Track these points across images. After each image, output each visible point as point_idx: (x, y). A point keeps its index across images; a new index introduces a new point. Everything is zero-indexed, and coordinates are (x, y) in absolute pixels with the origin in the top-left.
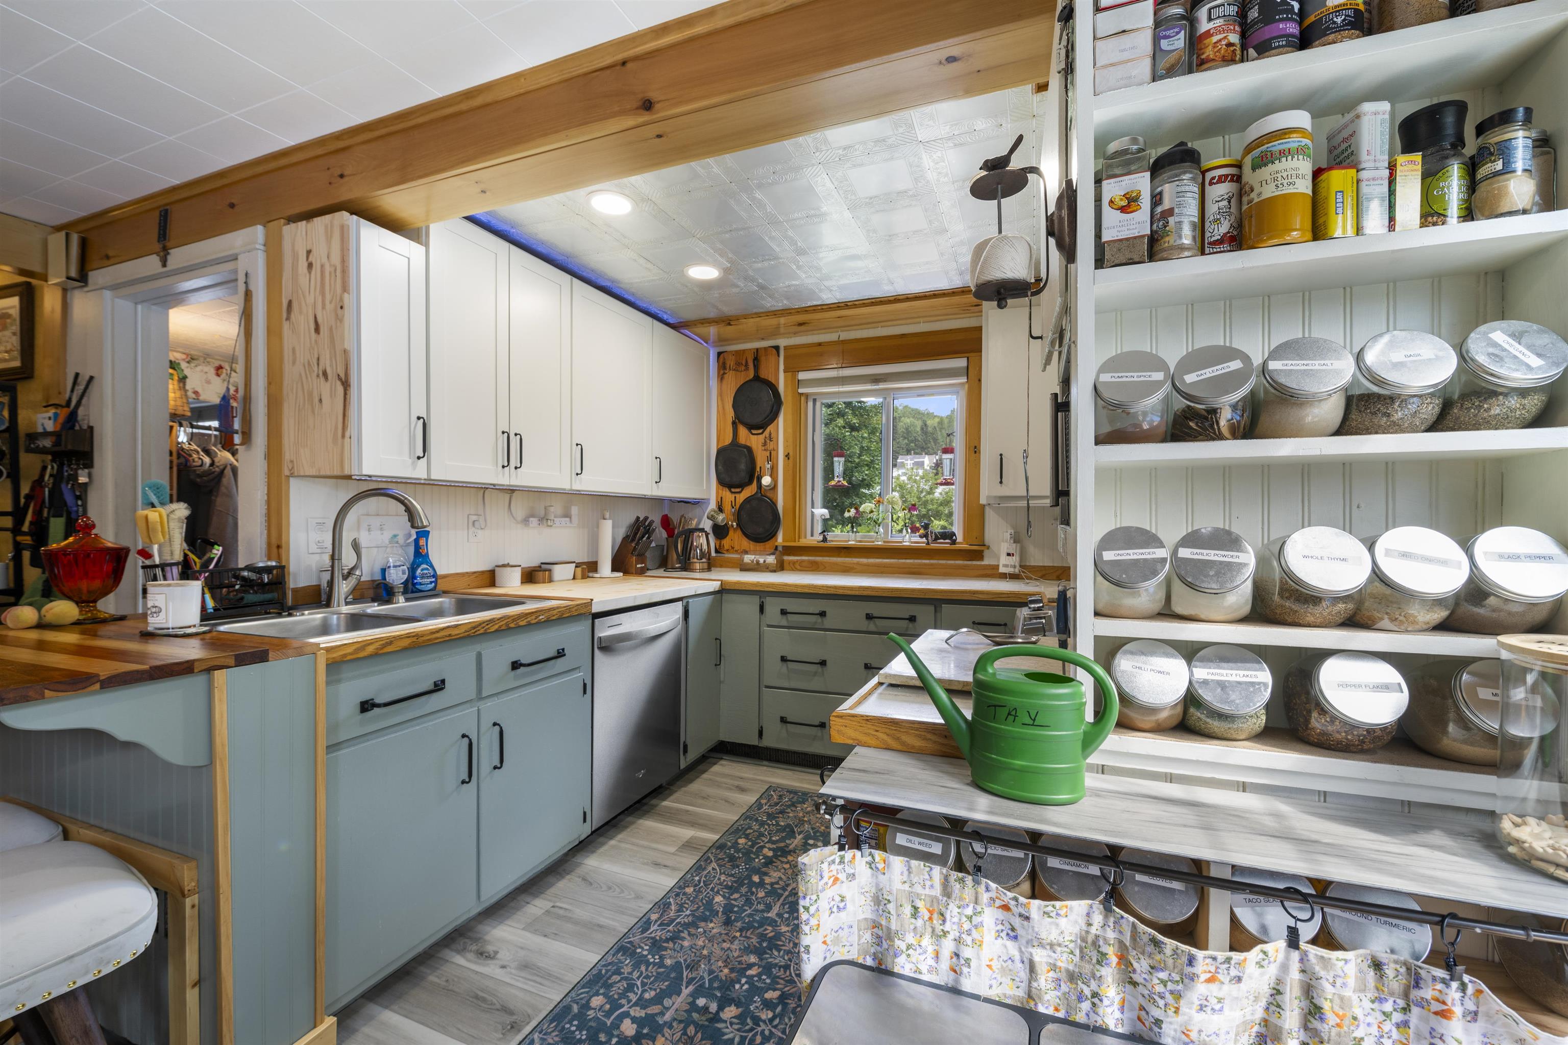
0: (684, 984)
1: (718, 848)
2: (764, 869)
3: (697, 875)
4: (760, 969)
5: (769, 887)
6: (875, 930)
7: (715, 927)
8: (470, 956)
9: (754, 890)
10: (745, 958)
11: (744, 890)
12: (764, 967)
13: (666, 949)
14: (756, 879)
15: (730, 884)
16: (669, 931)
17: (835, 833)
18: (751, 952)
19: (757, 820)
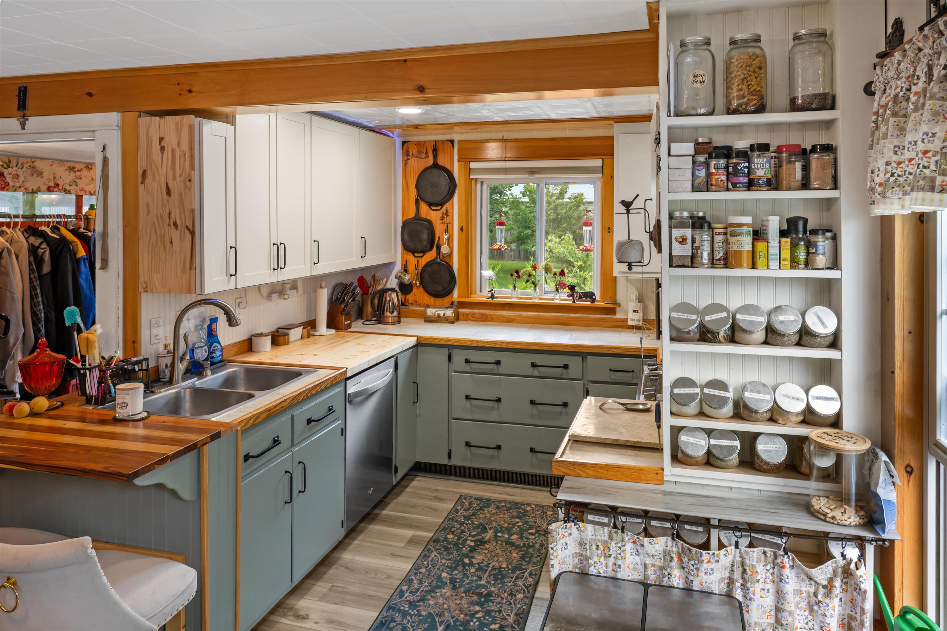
0: (438, 624)
1: (434, 541)
2: (471, 554)
3: (425, 561)
4: (484, 614)
5: (477, 566)
6: (580, 557)
7: (447, 591)
8: (291, 618)
9: (467, 568)
10: (472, 608)
11: (460, 568)
12: (486, 612)
13: (419, 606)
14: (467, 561)
15: (450, 565)
16: (417, 596)
17: (561, 515)
18: (475, 604)
19: (457, 521)
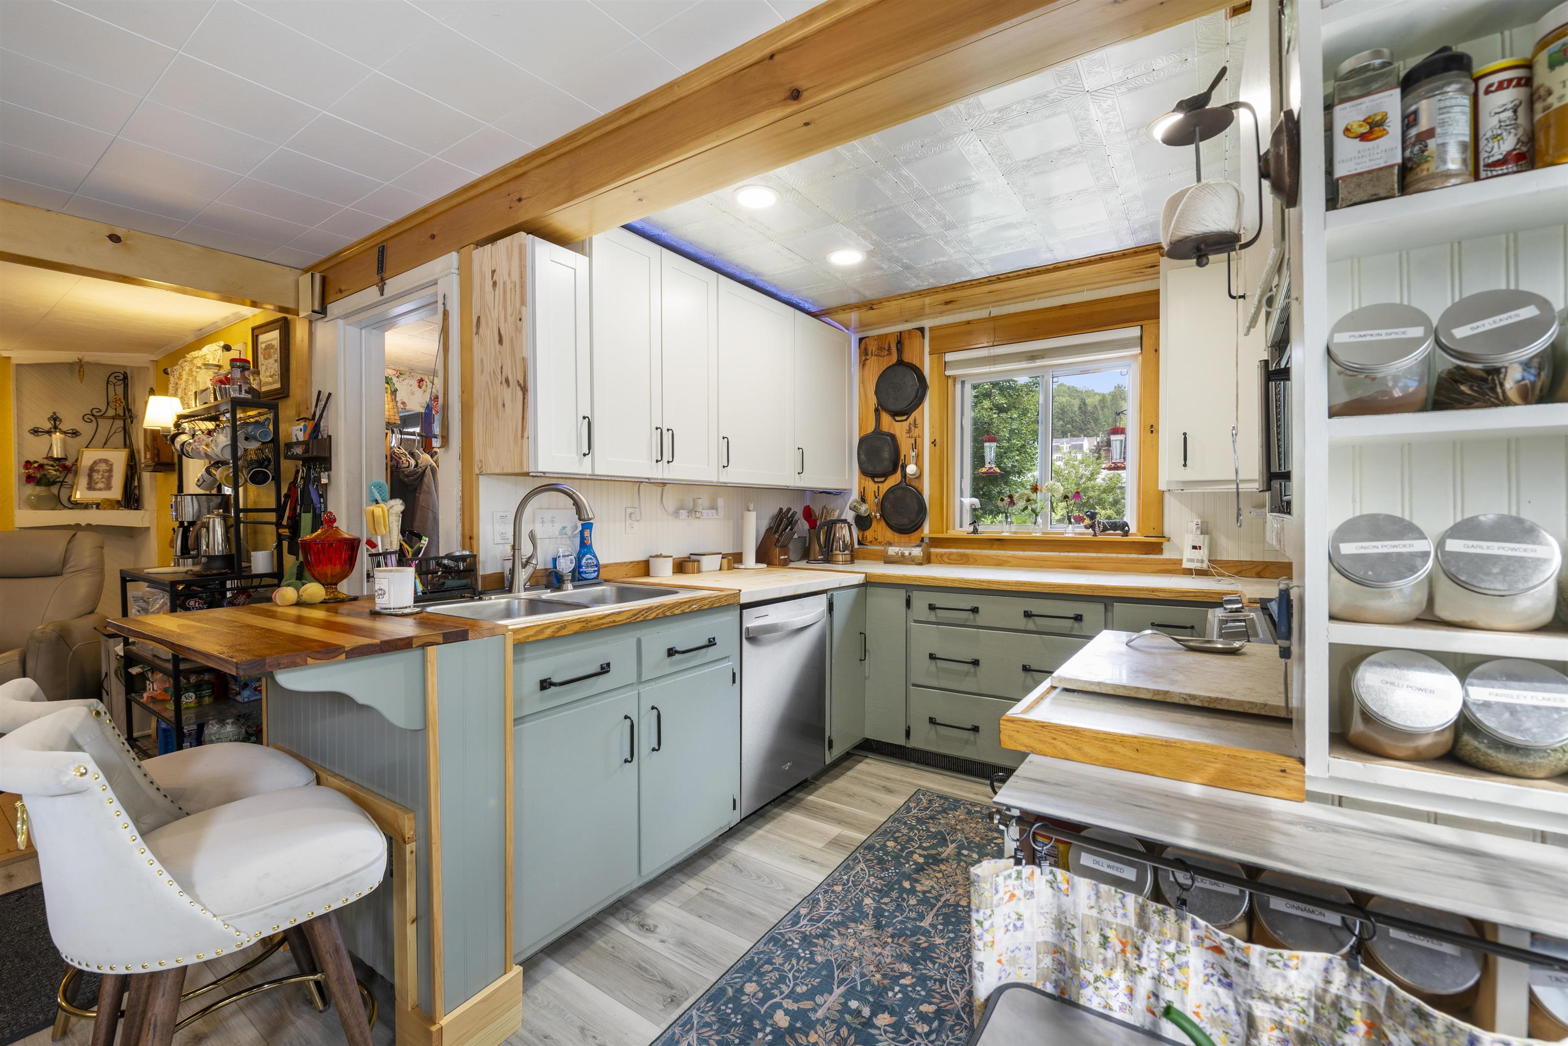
0: (836, 983)
1: (866, 848)
2: (914, 876)
3: (845, 874)
4: (914, 980)
5: (920, 895)
6: (1057, 955)
7: (865, 929)
8: (633, 926)
9: (905, 896)
10: (897, 966)
11: (894, 895)
12: (918, 978)
13: (816, 945)
14: (907, 885)
15: (879, 887)
16: (818, 927)
17: (1010, 845)
18: (904, 960)
19: (905, 823)
